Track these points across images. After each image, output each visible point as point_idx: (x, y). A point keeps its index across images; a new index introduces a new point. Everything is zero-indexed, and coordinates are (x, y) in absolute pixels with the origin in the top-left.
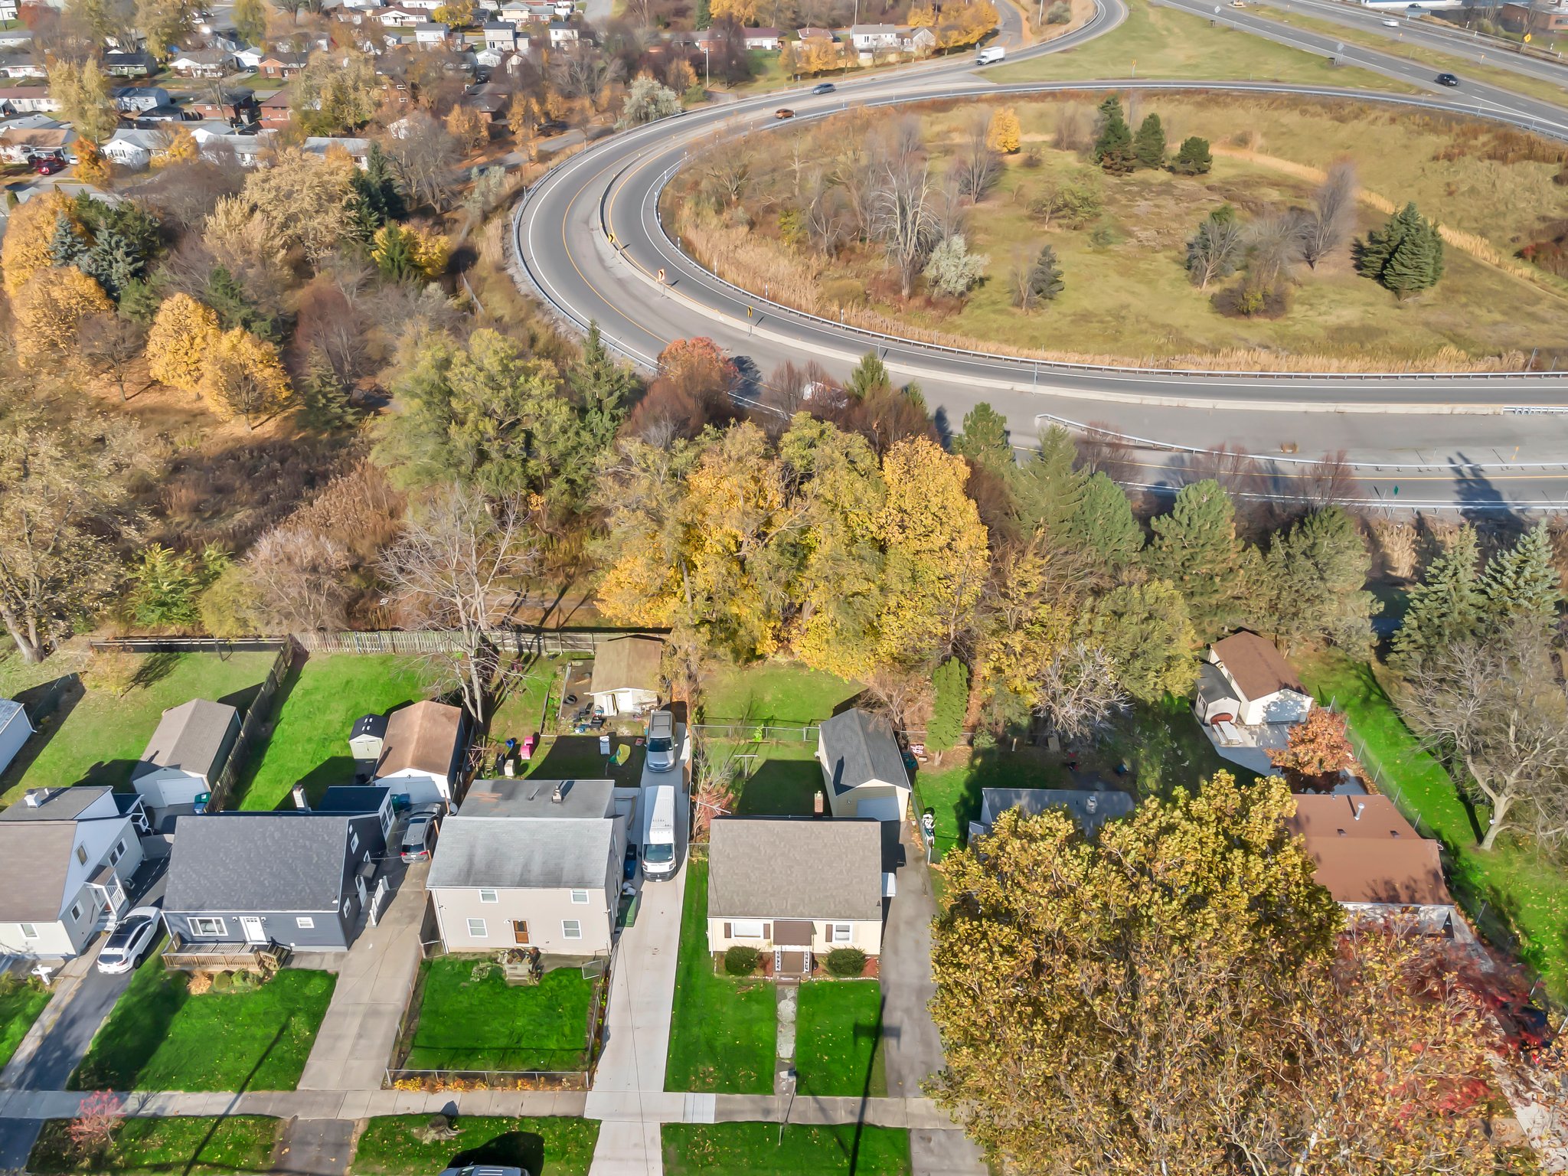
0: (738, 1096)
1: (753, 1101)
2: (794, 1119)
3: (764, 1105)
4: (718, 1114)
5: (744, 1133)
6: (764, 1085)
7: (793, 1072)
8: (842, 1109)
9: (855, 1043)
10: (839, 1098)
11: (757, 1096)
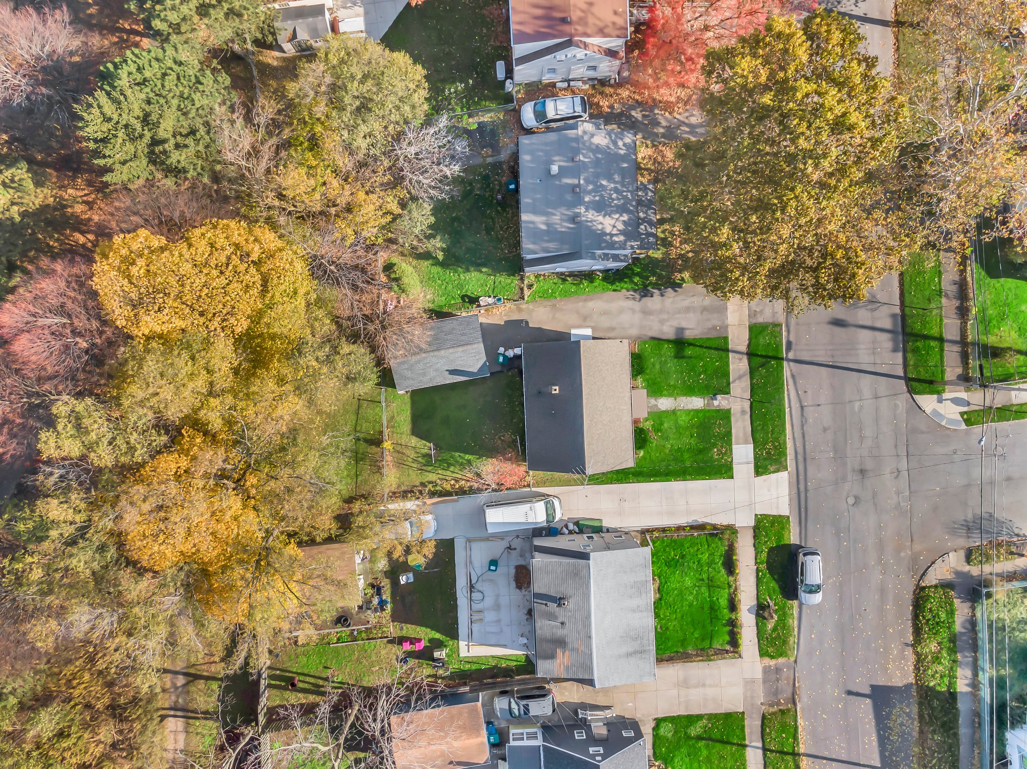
0: (733, 431)
1: (737, 421)
2: (747, 395)
3: (738, 415)
4: (746, 442)
5: (760, 425)
6: (725, 415)
7: (714, 397)
8: (738, 366)
9: (690, 357)
10: (731, 367)
11: (733, 419)
